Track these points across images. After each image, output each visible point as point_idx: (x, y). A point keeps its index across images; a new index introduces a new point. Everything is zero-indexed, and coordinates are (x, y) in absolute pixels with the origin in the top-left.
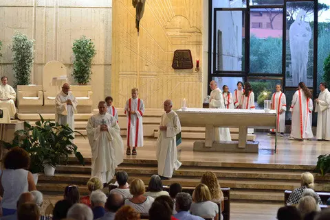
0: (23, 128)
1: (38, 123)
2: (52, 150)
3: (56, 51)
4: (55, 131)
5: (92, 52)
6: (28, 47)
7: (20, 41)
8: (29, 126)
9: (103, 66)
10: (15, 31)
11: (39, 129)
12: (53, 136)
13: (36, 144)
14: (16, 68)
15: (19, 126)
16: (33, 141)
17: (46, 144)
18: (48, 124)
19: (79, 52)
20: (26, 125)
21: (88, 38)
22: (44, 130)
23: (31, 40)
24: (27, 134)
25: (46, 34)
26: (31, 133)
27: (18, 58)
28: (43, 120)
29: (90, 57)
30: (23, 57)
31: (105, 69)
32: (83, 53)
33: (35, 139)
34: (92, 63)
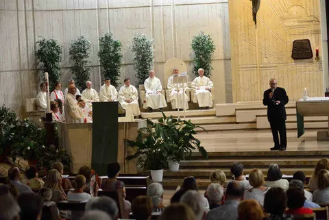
0: (146, 126)
1: (161, 120)
2: (175, 145)
3: (175, 48)
4: (178, 127)
5: (212, 48)
6: (148, 47)
7: (139, 41)
8: (152, 123)
9: (223, 61)
10: (134, 31)
11: (162, 126)
12: (176, 132)
13: (160, 141)
14: (137, 67)
15: (142, 124)
16: (156, 138)
17: (169, 140)
18: (170, 120)
19: (199, 48)
20: (149, 122)
21: (206, 34)
22: (166, 127)
23: (150, 39)
24: (150, 131)
25: (165, 32)
26: (154, 130)
27: (138, 58)
28: (165, 117)
29: (209, 52)
30: (144, 56)
31: (225, 63)
32: (202, 49)
33: (159, 136)
34: (212, 58)
